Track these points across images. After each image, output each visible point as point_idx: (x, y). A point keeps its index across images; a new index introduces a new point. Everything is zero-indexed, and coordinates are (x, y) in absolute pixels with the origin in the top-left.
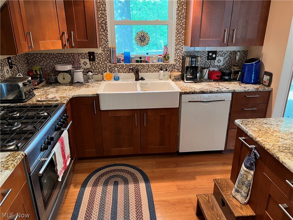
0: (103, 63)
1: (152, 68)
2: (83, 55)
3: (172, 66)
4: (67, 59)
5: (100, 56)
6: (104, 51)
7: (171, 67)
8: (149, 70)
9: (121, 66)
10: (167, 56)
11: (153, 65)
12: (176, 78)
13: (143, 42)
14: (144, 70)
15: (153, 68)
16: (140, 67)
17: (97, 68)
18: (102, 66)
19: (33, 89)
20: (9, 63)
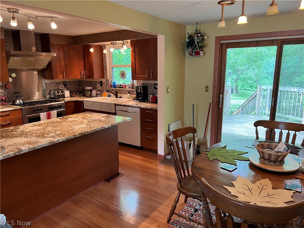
2: (98, 82)
5: (104, 83)
6: (106, 81)
8: (124, 93)
9: (112, 89)
10: (133, 85)
11: (127, 90)
13: (123, 77)
14: (122, 92)
15: (127, 92)
16: (120, 91)
17: (103, 90)
18: (105, 89)
19: (64, 95)
20: (64, 84)
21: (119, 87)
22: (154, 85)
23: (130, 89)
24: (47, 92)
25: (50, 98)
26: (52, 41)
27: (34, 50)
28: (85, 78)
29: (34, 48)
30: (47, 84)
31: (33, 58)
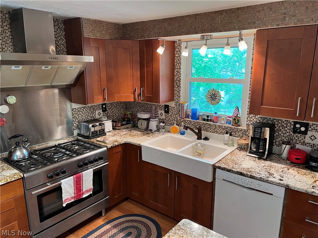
0: (175, 116)
1: (219, 130)
2: (161, 106)
3: (243, 131)
4: (149, 108)
5: (173, 109)
6: (176, 105)
7: (241, 132)
8: (215, 130)
9: (189, 122)
10: (237, 119)
11: (221, 126)
12: (240, 147)
13: (214, 100)
14: (211, 129)
15: (221, 130)
16: (207, 126)
17: (170, 120)
18: (174, 119)
19: (104, 130)
20: (103, 108)
21: (204, 120)
22: (294, 125)
23: (230, 126)
24: (75, 125)
25: (79, 135)
26: (87, 32)
27: (53, 50)
28: (142, 101)
29: (52, 48)
30: (75, 110)
31: (50, 67)
